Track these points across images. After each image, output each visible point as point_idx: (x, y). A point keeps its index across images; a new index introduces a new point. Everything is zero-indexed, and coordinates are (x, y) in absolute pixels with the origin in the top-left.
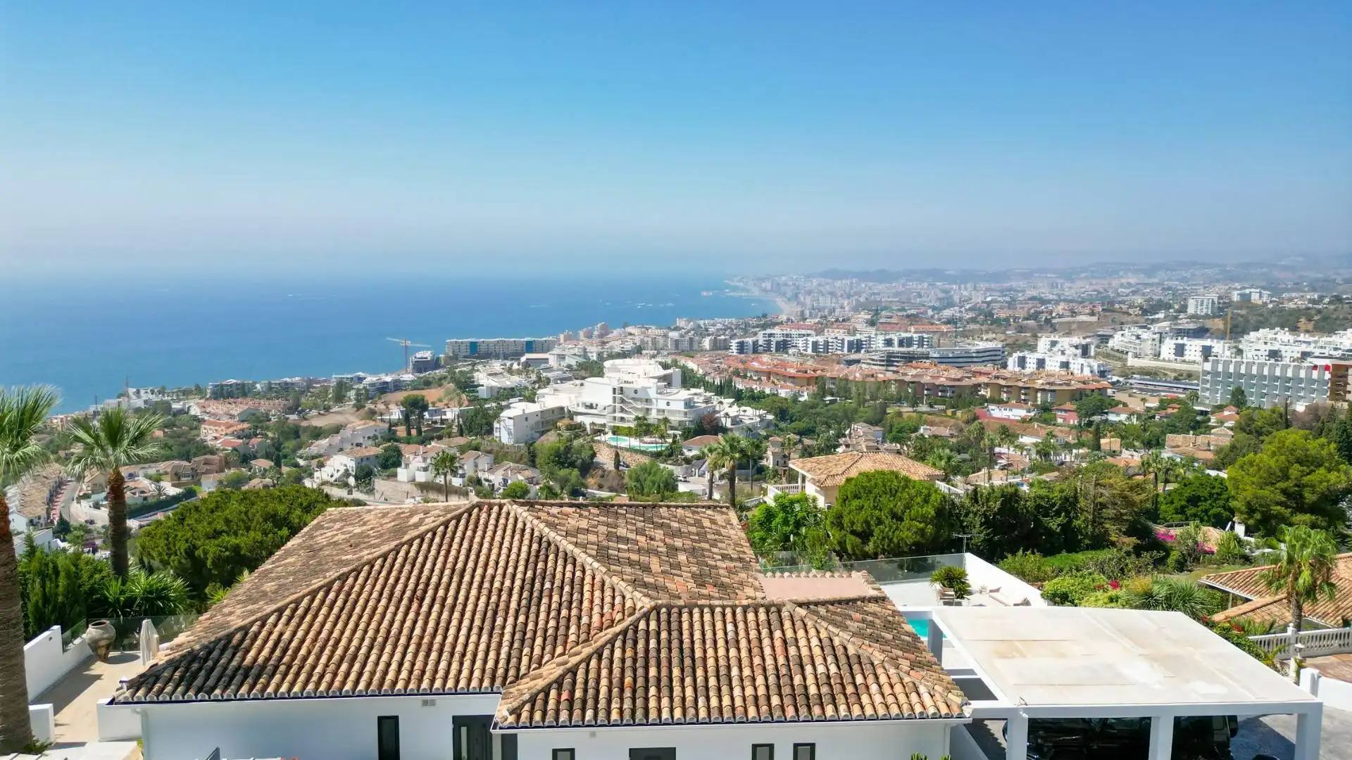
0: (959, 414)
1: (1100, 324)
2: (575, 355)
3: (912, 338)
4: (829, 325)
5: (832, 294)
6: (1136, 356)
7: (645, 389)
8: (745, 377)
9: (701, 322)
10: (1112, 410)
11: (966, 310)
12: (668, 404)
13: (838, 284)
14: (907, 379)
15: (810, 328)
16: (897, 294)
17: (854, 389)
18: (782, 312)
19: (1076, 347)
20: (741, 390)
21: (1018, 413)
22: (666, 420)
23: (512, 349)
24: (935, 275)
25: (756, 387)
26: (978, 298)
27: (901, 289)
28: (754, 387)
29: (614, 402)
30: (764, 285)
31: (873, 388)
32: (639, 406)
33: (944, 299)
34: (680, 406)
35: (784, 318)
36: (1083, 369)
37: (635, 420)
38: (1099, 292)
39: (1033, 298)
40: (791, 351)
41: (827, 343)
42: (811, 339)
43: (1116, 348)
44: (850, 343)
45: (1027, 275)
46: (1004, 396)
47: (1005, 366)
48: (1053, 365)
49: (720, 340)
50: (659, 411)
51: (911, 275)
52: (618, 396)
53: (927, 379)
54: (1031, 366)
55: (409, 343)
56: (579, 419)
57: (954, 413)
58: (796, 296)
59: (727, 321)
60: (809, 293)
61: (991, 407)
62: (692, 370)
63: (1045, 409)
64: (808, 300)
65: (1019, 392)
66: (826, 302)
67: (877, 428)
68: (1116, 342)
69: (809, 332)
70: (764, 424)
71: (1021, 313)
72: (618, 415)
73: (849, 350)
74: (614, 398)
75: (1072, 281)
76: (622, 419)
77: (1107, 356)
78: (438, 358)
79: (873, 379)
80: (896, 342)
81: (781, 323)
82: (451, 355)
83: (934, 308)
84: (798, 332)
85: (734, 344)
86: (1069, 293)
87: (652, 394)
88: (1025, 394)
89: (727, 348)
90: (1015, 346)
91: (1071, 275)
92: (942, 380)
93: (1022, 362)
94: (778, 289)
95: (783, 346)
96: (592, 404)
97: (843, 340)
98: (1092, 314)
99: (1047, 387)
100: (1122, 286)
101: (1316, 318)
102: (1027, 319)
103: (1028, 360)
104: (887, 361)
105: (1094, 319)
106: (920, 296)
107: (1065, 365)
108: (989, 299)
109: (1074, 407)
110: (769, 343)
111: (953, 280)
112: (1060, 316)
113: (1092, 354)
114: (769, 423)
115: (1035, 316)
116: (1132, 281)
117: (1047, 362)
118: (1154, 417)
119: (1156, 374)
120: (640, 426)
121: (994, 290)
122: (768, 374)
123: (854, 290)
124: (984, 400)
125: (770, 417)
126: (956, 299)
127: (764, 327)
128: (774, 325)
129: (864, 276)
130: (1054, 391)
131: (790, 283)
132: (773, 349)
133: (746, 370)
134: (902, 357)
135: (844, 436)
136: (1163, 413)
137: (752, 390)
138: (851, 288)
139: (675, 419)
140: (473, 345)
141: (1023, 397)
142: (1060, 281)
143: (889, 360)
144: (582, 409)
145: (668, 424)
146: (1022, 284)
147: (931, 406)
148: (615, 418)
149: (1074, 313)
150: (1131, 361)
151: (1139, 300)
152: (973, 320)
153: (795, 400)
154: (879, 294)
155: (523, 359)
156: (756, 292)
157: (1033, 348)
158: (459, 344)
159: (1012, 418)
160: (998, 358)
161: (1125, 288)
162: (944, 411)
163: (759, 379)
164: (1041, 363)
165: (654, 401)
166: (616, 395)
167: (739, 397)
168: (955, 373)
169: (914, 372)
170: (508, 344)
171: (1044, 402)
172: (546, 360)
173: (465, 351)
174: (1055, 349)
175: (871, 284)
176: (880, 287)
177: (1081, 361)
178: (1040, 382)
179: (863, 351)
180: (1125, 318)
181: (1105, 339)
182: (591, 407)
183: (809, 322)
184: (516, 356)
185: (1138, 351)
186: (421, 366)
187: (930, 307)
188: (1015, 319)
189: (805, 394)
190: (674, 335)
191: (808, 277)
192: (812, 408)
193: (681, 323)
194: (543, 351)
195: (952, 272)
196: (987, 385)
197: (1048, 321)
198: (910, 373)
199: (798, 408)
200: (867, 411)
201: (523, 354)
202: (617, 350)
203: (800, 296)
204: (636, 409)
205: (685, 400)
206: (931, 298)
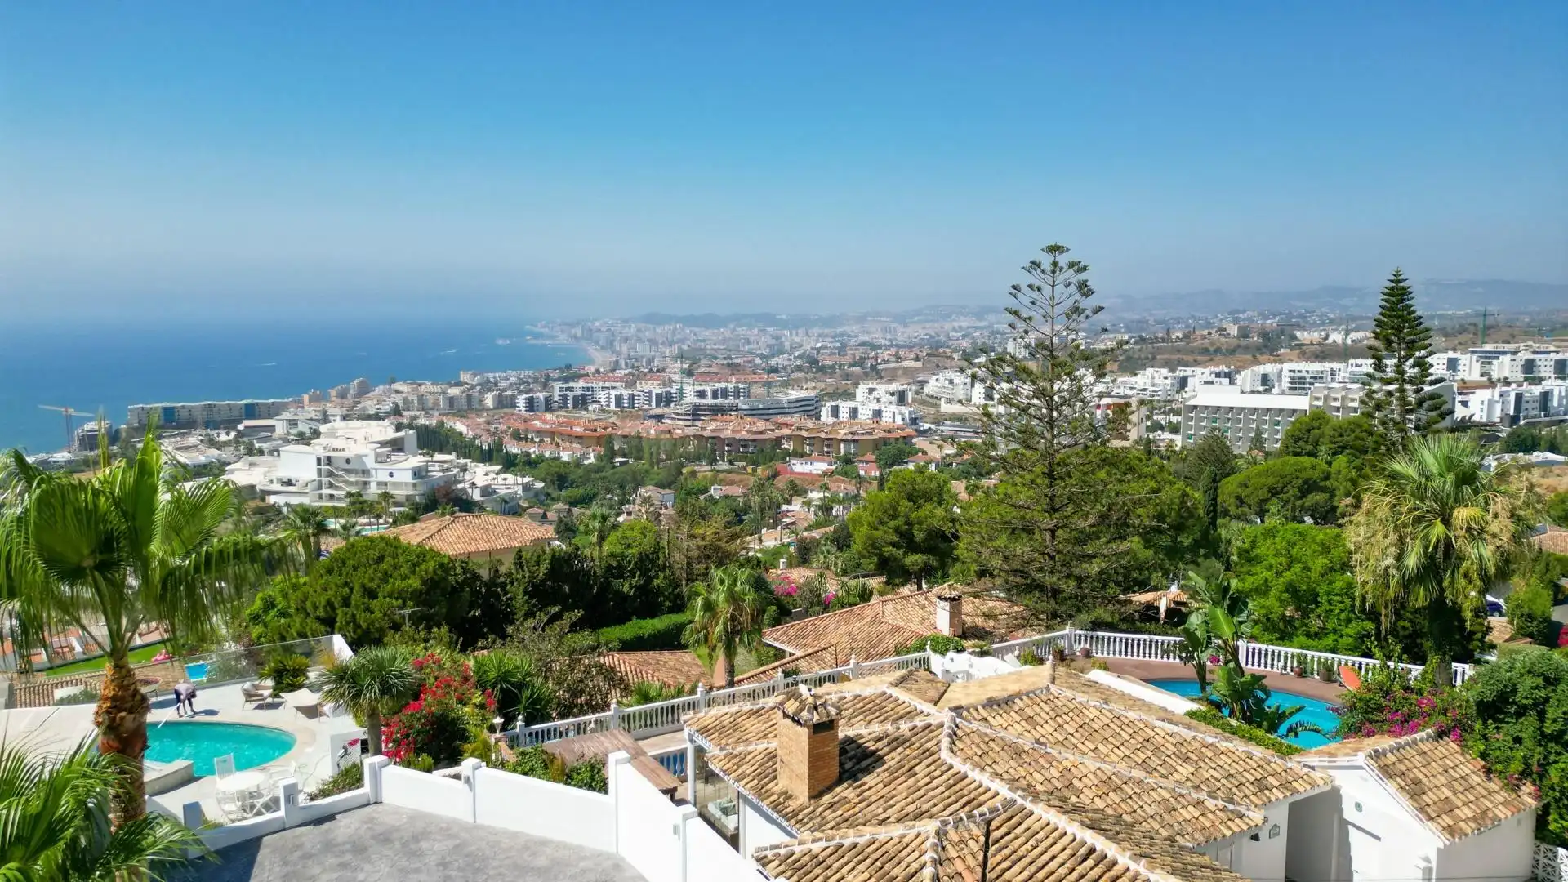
0: (759, 470)
1: (923, 369)
2: (311, 419)
3: (726, 388)
4: (641, 376)
5: (653, 342)
6: (949, 401)
7: (359, 457)
8: (526, 439)
9: (491, 376)
10: (910, 459)
11: (795, 358)
12: (391, 475)
13: (659, 330)
14: (706, 434)
15: (621, 380)
16: (725, 340)
17: (646, 450)
18: (591, 362)
19: (892, 394)
20: (516, 456)
21: (820, 467)
22: (386, 496)
23: (225, 415)
24: (769, 320)
25: (534, 451)
26: (809, 345)
27: (728, 334)
28: (532, 450)
29: (320, 474)
30: (573, 331)
31: (668, 447)
32: (352, 478)
33: (774, 345)
34: (407, 477)
35: (591, 369)
36: (894, 416)
37: (346, 497)
38: (931, 337)
39: (863, 344)
40: (591, 408)
41: (632, 397)
42: (614, 393)
43: (931, 393)
44: (658, 396)
45: (861, 319)
46: (807, 449)
47: (818, 417)
48: (865, 414)
49: (506, 396)
50: (379, 484)
51: (738, 319)
52: (324, 467)
53: (727, 434)
54: (844, 415)
55: (71, 411)
56: (272, 499)
57: (754, 470)
58: (611, 343)
59: (523, 374)
60: (626, 339)
61: (793, 461)
62: (461, 434)
63: (848, 461)
64: (625, 348)
65: (823, 445)
66: (643, 350)
67: (668, 491)
68: (932, 387)
69: (613, 384)
70: (531, 494)
71: (847, 360)
72: (326, 491)
73: (658, 405)
74: (319, 471)
75: (906, 325)
76: (332, 496)
77: (923, 403)
78: (117, 431)
79: (668, 436)
80: (709, 394)
81: (587, 375)
82: (136, 425)
83: (762, 356)
84: (601, 384)
85: (521, 401)
86: (901, 338)
87: (370, 463)
88: (828, 446)
89: (514, 405)
90: (834, 395)
91: (903, 320)
92: (744, 434)
93: (835, 411)
94: (589, 335)
95: (582, 402)
96: (290, 480)
97: (650, 392)
98: (917, 359)
99: (849, 437)
100: (954, 330)
101: (1120, 358)
102: (853, 366)
103: (841, 409)
104: (693, 415)
105: (919, 364)
106: (749, 343)
107: (878, 414)
108: (819, 345)
109: (873, 457)
110: (564, 398)
111: (784, 325)
112: (886, 362)
113: (910, 400)
114: (537, 493)
115: (860, 363)
116: (964, 324)
117: (860, 411)
118: (951, 464)
119: (966, 419)
120: (352, 504)
121: (827, 336)
122: (552, 434)
123: (679, 336)
124: (787, 454)
125: (539, 485)
126: (787, 345)
127: (566, 380)
128: (576, 377)
129: (690, 321)
130: (857, 441)
131: (604, 329)
132: (570, 405)
133: (527, 431)
134: (710, 410)
135: (628, 502)
136: (959, 459)
137: (528, 454)
138: (674, 334)
139: (400, 493)
140: (168, 412)
141: (826, 449)
142: (893, 325)
143: (695, 414)
144: (276, 487)
145: (391, 500)
146: (856, 328)
147: (731, 463)
148: (321, 496)
149: (899, 359)
150: (945, 408)
151: (965, 344)
152: (799, 369)
153: (578, 464)
154: (704, 341)
155: (241, 427)
156: (563, 339)
157: (851, 396)
158: (148, 412)
159: (814, 472)
160: (809, 408)
161: (956, 331)
162: (745, 468)
163: (542, 441)
164: (854, 412)
165: (373, 472)
166: (322, 467)
167: (510, 464)
168: (761, 425)
169: (713, 425)
170: (220, 408)
171: (847, 453)
172: (272, 428)
173: (155, 419)
174: (872, 397)
175: (696, 329)
176: (706, 333)
177: (893, 408)
178: (843, 432)
179: (672, 405)
180: (948, 363)
181: (923, 383)
182: (289, 483)
183: (620, 373)
184: (230, 424)
185: (951, 397)
186: (90, 441)
187: (758, 355)
188: (841, 365)
189: (592, 455)
190: (454, 391)
191: (626, 322)
192: (597, 472)
193: (465, 377)
194: (270, 417)
195: (784, 317)
196: (789, 438)
197: (873, 367)
198: (710, 427)
199: (580, 472)
200: (659, 472)
201: (240, 422)
202: (372, 411)
203: (616, 344)
204: (350, 484)
205: (413, 469)
206: (762, 344)
